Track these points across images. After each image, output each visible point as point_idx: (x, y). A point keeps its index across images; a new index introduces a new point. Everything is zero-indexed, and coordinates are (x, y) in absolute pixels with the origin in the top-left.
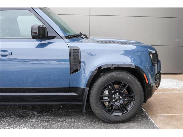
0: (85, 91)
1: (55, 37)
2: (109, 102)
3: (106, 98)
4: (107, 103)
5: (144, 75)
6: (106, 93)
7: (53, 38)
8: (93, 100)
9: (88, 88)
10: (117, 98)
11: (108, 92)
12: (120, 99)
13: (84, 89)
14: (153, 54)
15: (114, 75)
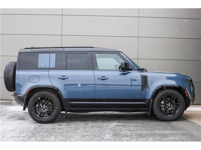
0: (151, 101)
1: (132, 69)
2: (165, 108)
3: (163, 106)
4: (163, 109)
5: (185, 92)
6: (163, 102)
7: (131, 70)
8: (155, 107)
9: (152, 99)
10: (169, 105)
11: (164, 102)
12: (171, 106)
13: (150, 100)
14: (189, 80)
15: (167, 92)
